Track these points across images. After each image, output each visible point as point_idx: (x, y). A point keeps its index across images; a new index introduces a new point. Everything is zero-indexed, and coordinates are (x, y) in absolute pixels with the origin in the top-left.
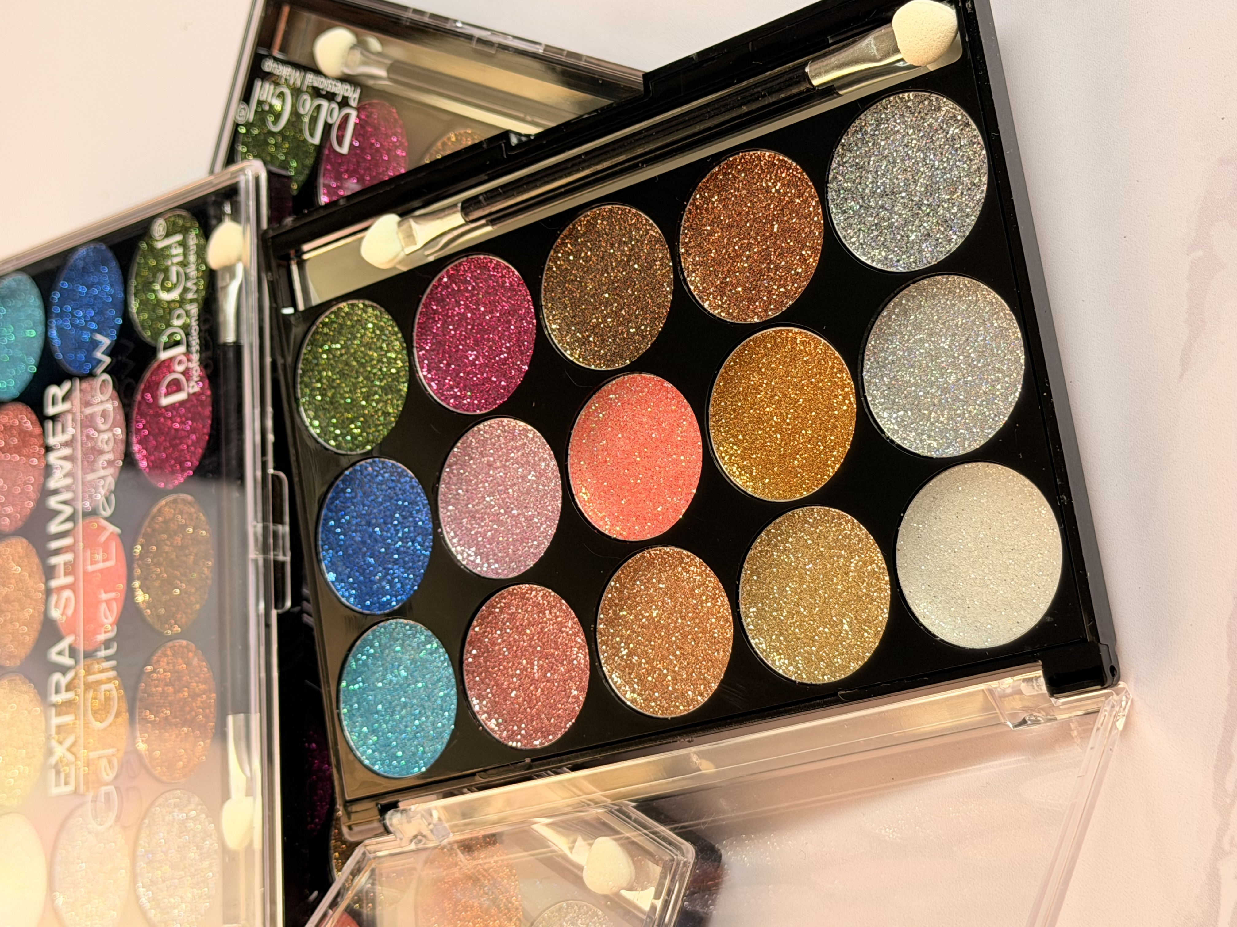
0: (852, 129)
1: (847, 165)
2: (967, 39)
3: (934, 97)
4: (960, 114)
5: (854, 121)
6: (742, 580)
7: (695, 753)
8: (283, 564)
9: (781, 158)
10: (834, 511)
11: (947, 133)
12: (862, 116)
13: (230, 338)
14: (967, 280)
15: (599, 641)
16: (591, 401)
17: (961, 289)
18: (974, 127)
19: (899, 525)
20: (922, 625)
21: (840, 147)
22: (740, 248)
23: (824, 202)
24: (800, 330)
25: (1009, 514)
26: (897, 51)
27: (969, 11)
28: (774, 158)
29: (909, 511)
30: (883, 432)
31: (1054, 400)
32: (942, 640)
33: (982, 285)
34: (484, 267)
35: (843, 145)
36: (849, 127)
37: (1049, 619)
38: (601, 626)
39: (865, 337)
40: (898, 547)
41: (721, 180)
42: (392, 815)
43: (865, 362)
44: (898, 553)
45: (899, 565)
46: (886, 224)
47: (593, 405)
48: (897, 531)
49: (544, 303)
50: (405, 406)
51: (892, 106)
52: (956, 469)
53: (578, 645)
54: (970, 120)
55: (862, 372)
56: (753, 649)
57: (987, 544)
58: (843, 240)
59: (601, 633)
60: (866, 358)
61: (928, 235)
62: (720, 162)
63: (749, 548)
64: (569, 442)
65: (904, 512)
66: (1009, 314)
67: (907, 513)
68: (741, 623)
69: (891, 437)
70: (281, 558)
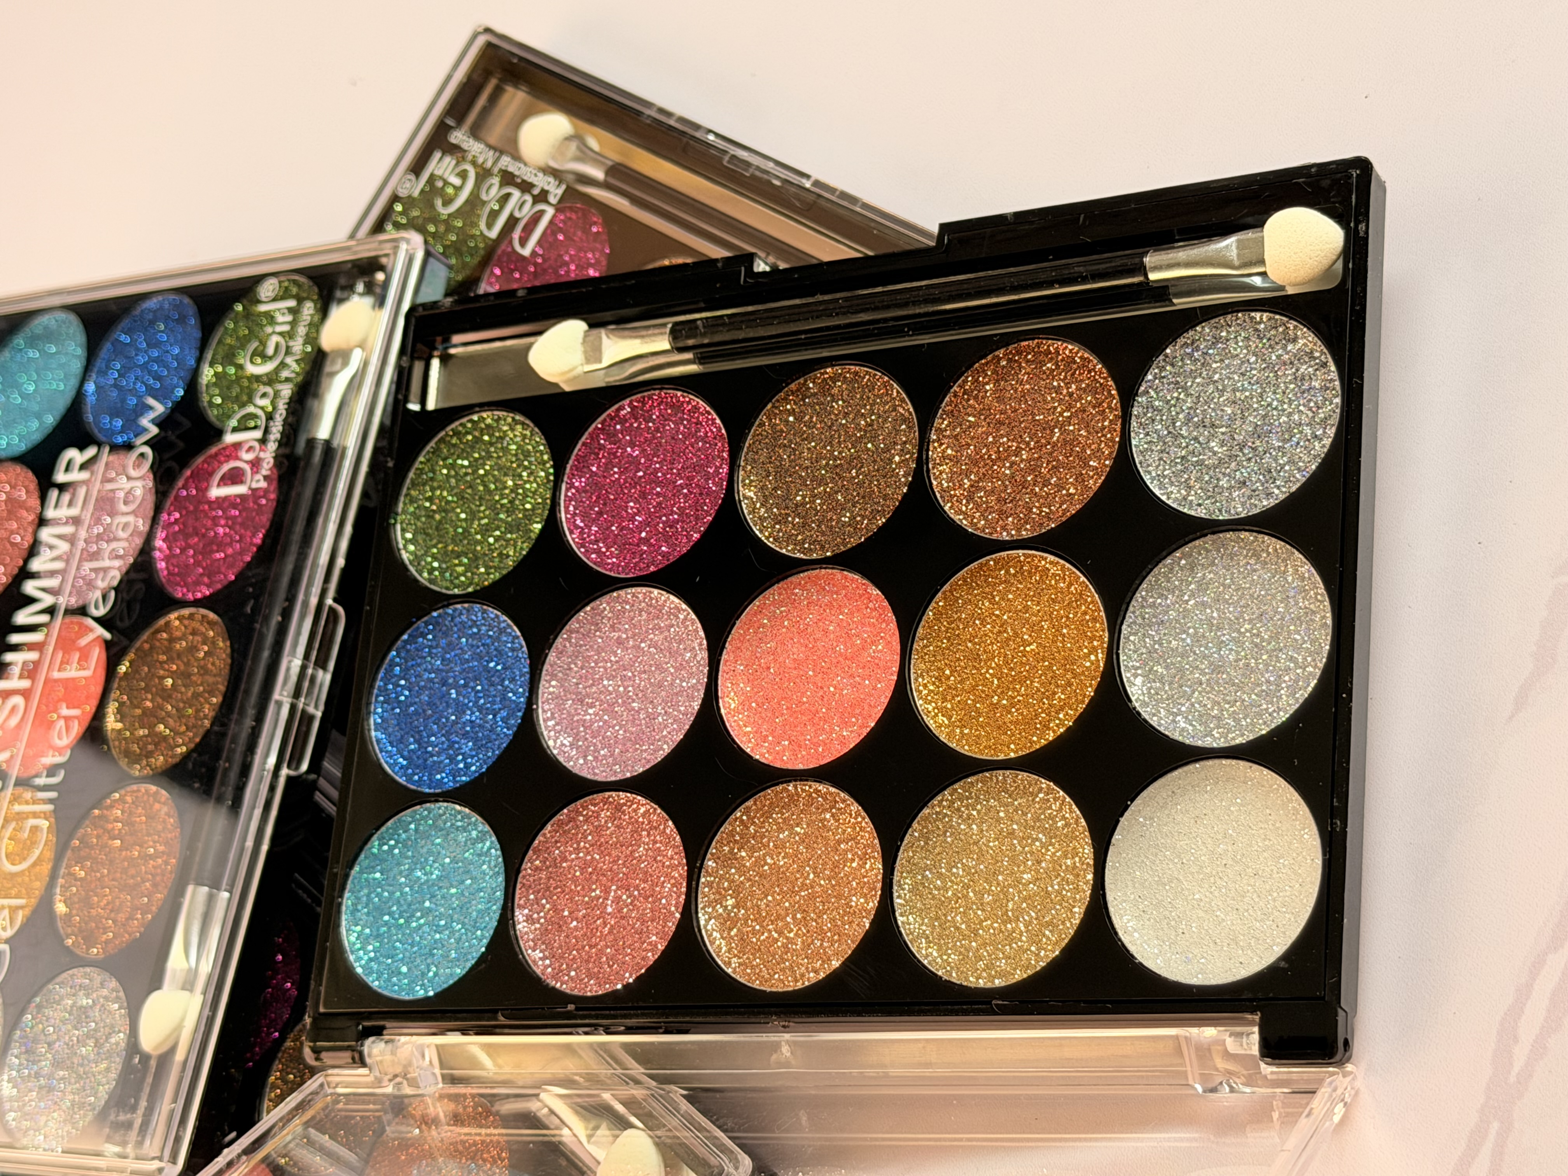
0: (1181, 341)
1: (1165, 380)
2: (1351, 266)
3: (1292, 324)
4: (1319, 349)
5: (1187, 331)
6: (905, 842)
7: (787, 1042)
8: (311, 718)
9: (1086, 355)
10: (1044, 783)
11: (1297, 370)
12: (1198, 328)
13: (323, 432)
14: (1279, 544)
15: (703, 880)
16: (771, 590)
17: (1269, 554)
18: (1333, 368)
19: (1122, 815)
20: (1120, 940)
21: (1161, 357)
22: (1005, 451)
23: (1126, 417)
24: (1057, 559)
25: (1261, 831)
26: (1262, 262)
27: (1362, 234)
28: (1077, 353)
29: (1138, 801)
30: (1130, 701)
31: (1354, 704)
32: (1141, 964)
33: (1296, 553)
34: (678, 407)
35: (1166, 356)
36: (1179, 336)
37: (1283, 964)
38: (710, 863)
39: (1134, 586)
40: (1113, 841)
41: (1004, 367)
42: (373, 1042)
43: (1129, 614)
44: (1111, 848)
45: (1109, 864)
46: (1195, 459)
47: (773, 594)
48: (1118, 822)
49: (742, 464)
50: (531, 551)
51: (1239, 325)
52: (1210, 763)
53: (673, 881)
54: (1330, 359)
55: (1122, 623)
56: (898, 927)
57: (1224, 862)
58: (1139, 466)
59: (707, 872)
60: (1131, 609)
61: (1244, 483)
62: (1008, 345)
63: (925, 805)
64: (729, 633)
65: (1132, 801)
66: (1322, 595)
67: (1135, 802)
68: (891, 893)
69: (1138, 709)
70: (311, 710)
